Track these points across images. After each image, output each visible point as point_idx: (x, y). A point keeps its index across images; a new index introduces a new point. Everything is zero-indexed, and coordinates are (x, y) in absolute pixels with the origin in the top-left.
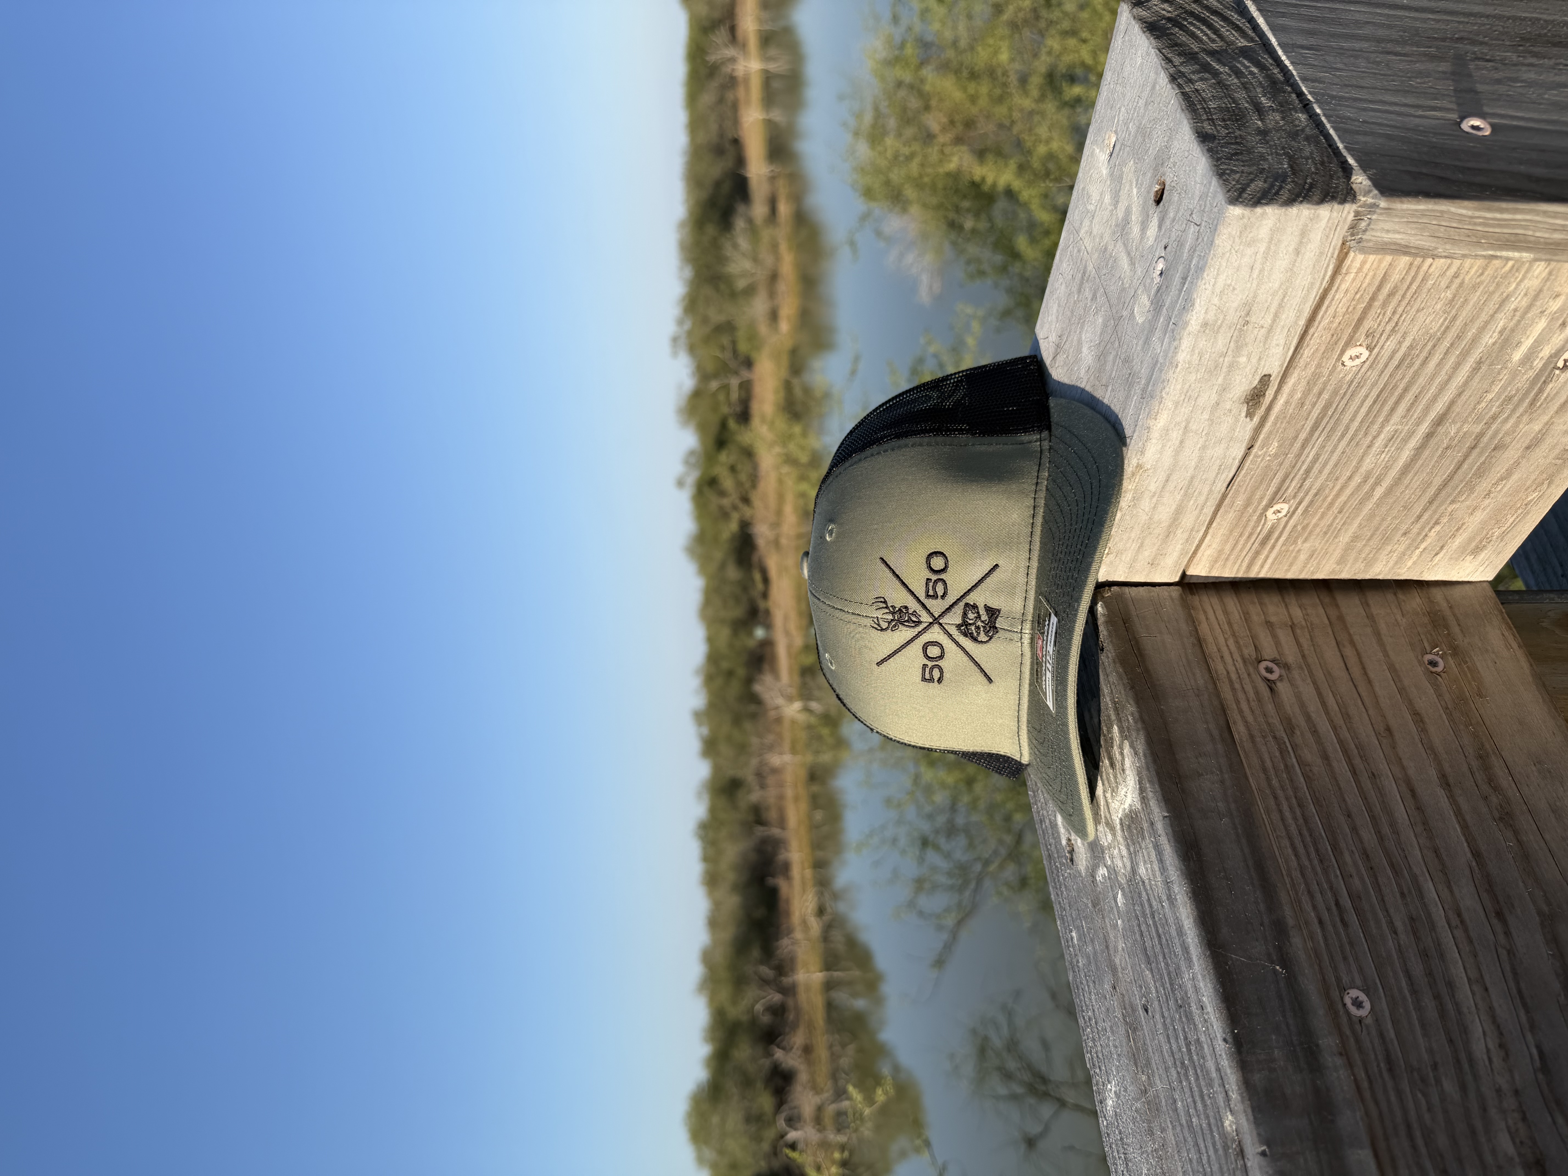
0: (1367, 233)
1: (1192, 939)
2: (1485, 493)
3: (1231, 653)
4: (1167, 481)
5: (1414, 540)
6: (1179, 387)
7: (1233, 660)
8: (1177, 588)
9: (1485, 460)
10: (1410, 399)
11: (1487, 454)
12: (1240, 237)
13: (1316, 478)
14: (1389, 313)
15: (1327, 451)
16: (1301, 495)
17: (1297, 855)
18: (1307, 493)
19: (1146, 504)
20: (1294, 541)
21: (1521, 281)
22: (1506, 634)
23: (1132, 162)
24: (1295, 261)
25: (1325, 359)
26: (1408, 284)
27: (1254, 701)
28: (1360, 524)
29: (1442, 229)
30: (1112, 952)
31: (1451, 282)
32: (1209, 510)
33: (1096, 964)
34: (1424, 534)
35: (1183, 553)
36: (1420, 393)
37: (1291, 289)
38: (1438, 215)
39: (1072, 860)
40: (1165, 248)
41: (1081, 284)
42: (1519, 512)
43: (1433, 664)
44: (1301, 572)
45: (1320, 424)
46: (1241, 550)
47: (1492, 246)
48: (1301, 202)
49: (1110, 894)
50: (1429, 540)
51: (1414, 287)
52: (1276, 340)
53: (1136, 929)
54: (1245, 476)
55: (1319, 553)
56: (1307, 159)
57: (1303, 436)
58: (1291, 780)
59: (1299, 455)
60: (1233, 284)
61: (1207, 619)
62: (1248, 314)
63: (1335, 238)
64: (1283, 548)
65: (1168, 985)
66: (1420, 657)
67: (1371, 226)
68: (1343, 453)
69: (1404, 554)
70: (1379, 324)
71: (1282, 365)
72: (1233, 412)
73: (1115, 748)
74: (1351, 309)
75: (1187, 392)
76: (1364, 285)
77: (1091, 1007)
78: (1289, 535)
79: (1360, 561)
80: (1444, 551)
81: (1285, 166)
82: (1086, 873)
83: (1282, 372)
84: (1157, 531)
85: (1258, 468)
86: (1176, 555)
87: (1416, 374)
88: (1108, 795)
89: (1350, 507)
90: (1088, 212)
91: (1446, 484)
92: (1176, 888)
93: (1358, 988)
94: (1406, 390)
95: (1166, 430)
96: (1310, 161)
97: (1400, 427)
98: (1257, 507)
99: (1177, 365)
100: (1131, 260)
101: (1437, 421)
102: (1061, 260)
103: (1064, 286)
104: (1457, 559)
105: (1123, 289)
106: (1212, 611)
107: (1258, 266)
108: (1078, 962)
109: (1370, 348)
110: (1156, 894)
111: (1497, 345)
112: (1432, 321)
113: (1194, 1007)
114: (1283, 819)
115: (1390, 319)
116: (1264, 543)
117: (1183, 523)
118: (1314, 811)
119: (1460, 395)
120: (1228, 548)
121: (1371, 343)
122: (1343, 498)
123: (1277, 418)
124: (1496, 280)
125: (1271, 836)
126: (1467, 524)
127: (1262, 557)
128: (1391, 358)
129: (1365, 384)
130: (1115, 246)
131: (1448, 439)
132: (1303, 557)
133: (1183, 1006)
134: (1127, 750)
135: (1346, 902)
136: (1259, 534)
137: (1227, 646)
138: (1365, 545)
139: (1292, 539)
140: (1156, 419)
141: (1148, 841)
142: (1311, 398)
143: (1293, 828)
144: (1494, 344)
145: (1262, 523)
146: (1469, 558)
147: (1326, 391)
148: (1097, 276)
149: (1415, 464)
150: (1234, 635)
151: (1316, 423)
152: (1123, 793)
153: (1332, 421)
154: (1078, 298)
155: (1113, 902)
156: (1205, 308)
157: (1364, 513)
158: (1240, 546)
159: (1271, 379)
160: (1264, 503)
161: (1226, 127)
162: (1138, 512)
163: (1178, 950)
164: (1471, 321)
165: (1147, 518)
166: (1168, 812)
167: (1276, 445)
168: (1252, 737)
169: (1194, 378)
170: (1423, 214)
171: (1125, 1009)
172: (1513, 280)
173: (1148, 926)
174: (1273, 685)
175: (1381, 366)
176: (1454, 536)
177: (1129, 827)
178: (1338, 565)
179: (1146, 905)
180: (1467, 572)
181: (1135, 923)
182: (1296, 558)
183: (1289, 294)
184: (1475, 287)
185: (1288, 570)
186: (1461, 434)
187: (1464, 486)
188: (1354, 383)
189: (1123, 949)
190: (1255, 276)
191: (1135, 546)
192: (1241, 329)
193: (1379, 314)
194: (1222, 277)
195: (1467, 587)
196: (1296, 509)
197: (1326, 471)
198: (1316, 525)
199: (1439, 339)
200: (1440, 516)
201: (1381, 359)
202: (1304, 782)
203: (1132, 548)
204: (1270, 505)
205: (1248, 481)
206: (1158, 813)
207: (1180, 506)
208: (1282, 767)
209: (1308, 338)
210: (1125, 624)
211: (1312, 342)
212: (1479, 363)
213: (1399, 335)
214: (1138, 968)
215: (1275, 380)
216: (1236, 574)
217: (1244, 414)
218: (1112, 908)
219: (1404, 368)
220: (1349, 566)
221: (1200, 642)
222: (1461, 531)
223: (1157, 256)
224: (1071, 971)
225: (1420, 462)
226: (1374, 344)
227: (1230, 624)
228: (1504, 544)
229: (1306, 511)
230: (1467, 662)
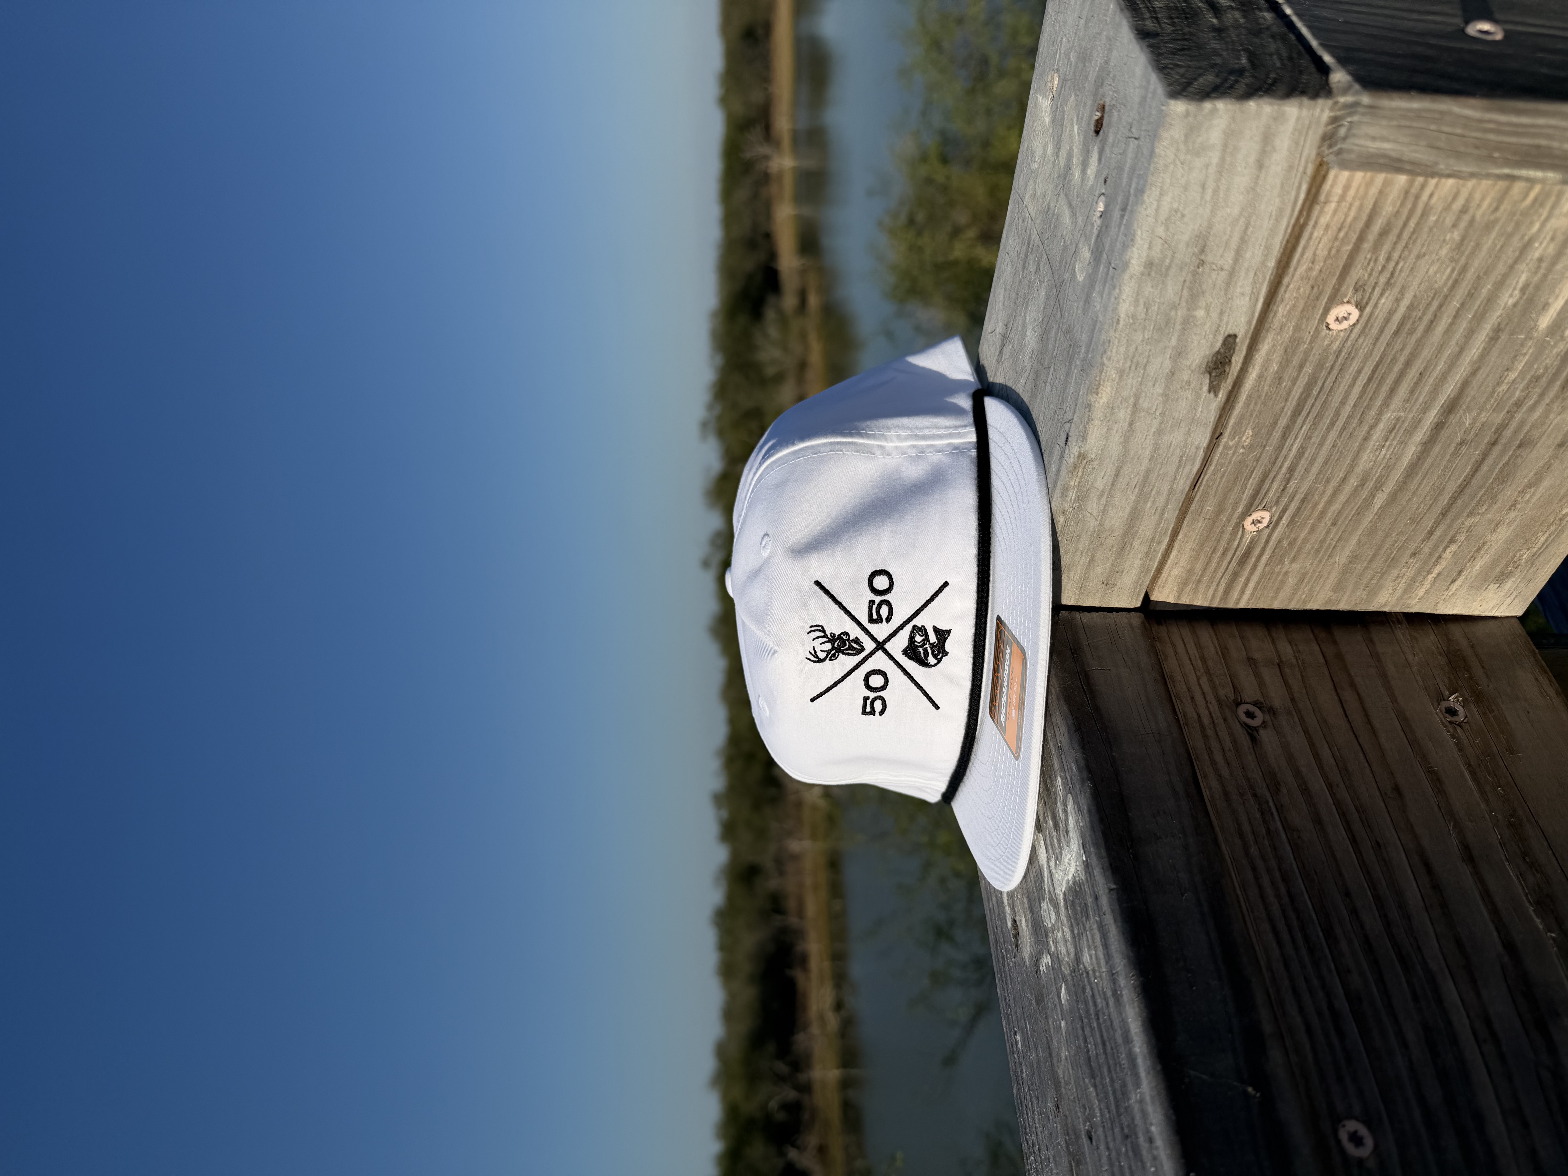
0: (1349, 141)
1: (1140, 1047)
2: (1510, 503)
3: (1204, 694)
4: (1117, 476)
5: (1425, 563)
6: (1122, 349)
7: (1207, 702)
8: (1138, 614)
9: (1509, 460)
10: (1413, 377)
11: (1511, 453)
12: (1186, 142)
13: (1303, 478)
14: (1382, 259)
15: (1314, 443)
16: (1285, 500)
17: (1279, 942)
18: (1293, 498)
19: (1093, 506)
20: (1280, 561)
21: (1547, 219)
22: (1541, 678)
23: (1073, 97)
24: (1258, 177)
25: (1304, 320)
26: (1404, 217)
27: (1230, 750)
28: (1359, 541)
29: (1443, 136)
30: (1055, 1061)
31: (1458, 219)
32: (1171, 515)
33: (1039, 1075)
34: (1437, 555)
35: (1143, 570)
36: (1426, 368)
37: (1254, 218)
38: (1437, 116)
39: (1017, 946)
40: (1105, 181)
41: (1026, 256)
42: (1552, 528)
43: (1452, 712)
44: (1291, 599)
45: (1304, 406)
46: (1216, 571)
47: (1508, 163)
48: (1261, 96)
49: (1054, 988)
50: (1443, 564)
51: (1412, 224)
52: (1241, 287)
53: (1080, 1032)
54: (1214, 474)
55: (1311, 577)
56: (1271, 55)
57: (1283, 422)
58: (1275, 848)
59: (1280, 448)
60: (1181, 208)
61: (1176, 653)
62: (1202, 251)
63: (1308, 145)
64: (1268, 569)
65: (1113, 1107)
66: (1436, 703)
67: (1354, 131)
68: (1334, 446)
69: (1413, 580)
70: (1370, 275)
71: (1249, 323)
72: (1193, 385)
73: (1059, 804)
74: (1333, 251)
75: (1134, 356)
76: (1349, 219)
77: (1034, 1129)
78: (1273, 552)
79: (1362, 588)
80: (1462, 578)
81: (1244, 61)
82: (1030, 963)
83: (1250, 333)
84: (1110, 541)
85: (1230, 463)
86: (1135, 572)
87: (1420, 344)
88: (1052, 864)
89: (1346, 518)
90: (1032, 172)
91: (1461, 491)
92: (1122, 982)
93: (1357, 1119)
94: (1408, 364)
95: (1111, 408)
96: (1275, 57)
97: (1402, 414)
98: (1231, 515)
99: (1118, 320)
100: (1072, 212)
101: (1447, 407)
102: (1007, 238)
103: (1010, 267)
104: (1478, 588)
105: (1065, 248)
106: (1182, 644)
107: (1211, 184)
108: (1022, 1072)
109: (1360, 307)
110: (1101, 989)
111: (1519, 307)
112: (1436, 273)
113: (1142, 1139)
114: (1263, 897)
115: (1384, 267)
116: (1242, 562)
117: (1140, 531)
118: (1303, 887)
119: (1474, 373)
120: (1199, 566)
121: (1362, 299)
122: (1336, 506)
123: (1249, 397)
124: (1515, 218)
125: (1247, 919)
126: (1489, 544)
127: (1242, 580)
128: (1387, 321)
129: (1356, 354)
130: (1057, 201)
131: (1462, 432)
132: (1291, 581)
133: (1129, 1136)
134: (1070, 806)
135: (1342, 1004)
136: (1236, 551)
137: (1199, 685)
138: (1366, 568)
139: (1277, 558)
140: (1097, 394)
141: (1092, 920)
142: (1290, 372)
143: (1276, 909)
144: (1515, 305)
145: (1239, 536)
146: (1493, 587)
147: (1308, 364)
148: (1040, 243)
149: (1423, 463)
150: (1208, 672)
151: (1298, 405)
152: (1066, 860)
153: (1318, 404)
154: (1023, 275)
155: (1056, 998)
156: (1148, 241)
157: (1364, 526)
158: (1213, 565)
159: (1238, 340)
160: (1240, 510)
161: (1173, 24)
162: (1084, 516)
163: (1124, 1062)
164: (1486, 273)
165: (1097, 523)
166: (1115, 883)
167: (1251, 433)
168: (1226, 794)
169: (1141, 338)
170: (1418, 115)
171: (1068, 1134)
172: (1535, 218)
173: (1092, 1029)
174: (1255, 733)
175: (1375, 331)
176: (1473, 558)
177: (1073, 902)
178: (1335, 592)
179: (1091, 1004)
180: (1492, 605)
181: (1079, 1026)
182: (1283, 582)
183: (1252, 223)
184: (1488, 227)
185: (1274, 598)
186: (1478, 425)
187: (1484, 494)
188: (1343, 354)
189: (1066, 1059)
190: (1208, 197)
191: (1084, 560)
192: (1194, 271)
193: (1370, 260)
194: (1167, 199)
195: (1491, 623)
196: (1280, 518)
197: (1314, 470)
198: (1306, 540)
199: (1446, 297)
200: (1456, 533)
201: (1375, 321)
202: (1291, 852)
203: (1081, 563)
204: (1247, 513)
205: (1218, 480)
206: (1103, 885)
207: (1136, 508)
208: (1264, 832)
209: (1282, 289)
210: (1073, 653)
211: (1287, 296)
212: (1497, 330)
213: (1396, 290)
214: (1081, 1083)
215: (1242, 342)
216: (1211, 600)
217: (1206, 388)
218: (1055, 1006)
219: (1404, 335)
220: (1348, 593)
221: (1164, 679)
222: (1482, 552)
223: (1097, 195)
224: (1016, 1083)
225: (1429, 461)
226: (1365, 301)
227: (1203, 659)
228: (1535, 569)
229: (1292, 521)
230: (1492, 711)
